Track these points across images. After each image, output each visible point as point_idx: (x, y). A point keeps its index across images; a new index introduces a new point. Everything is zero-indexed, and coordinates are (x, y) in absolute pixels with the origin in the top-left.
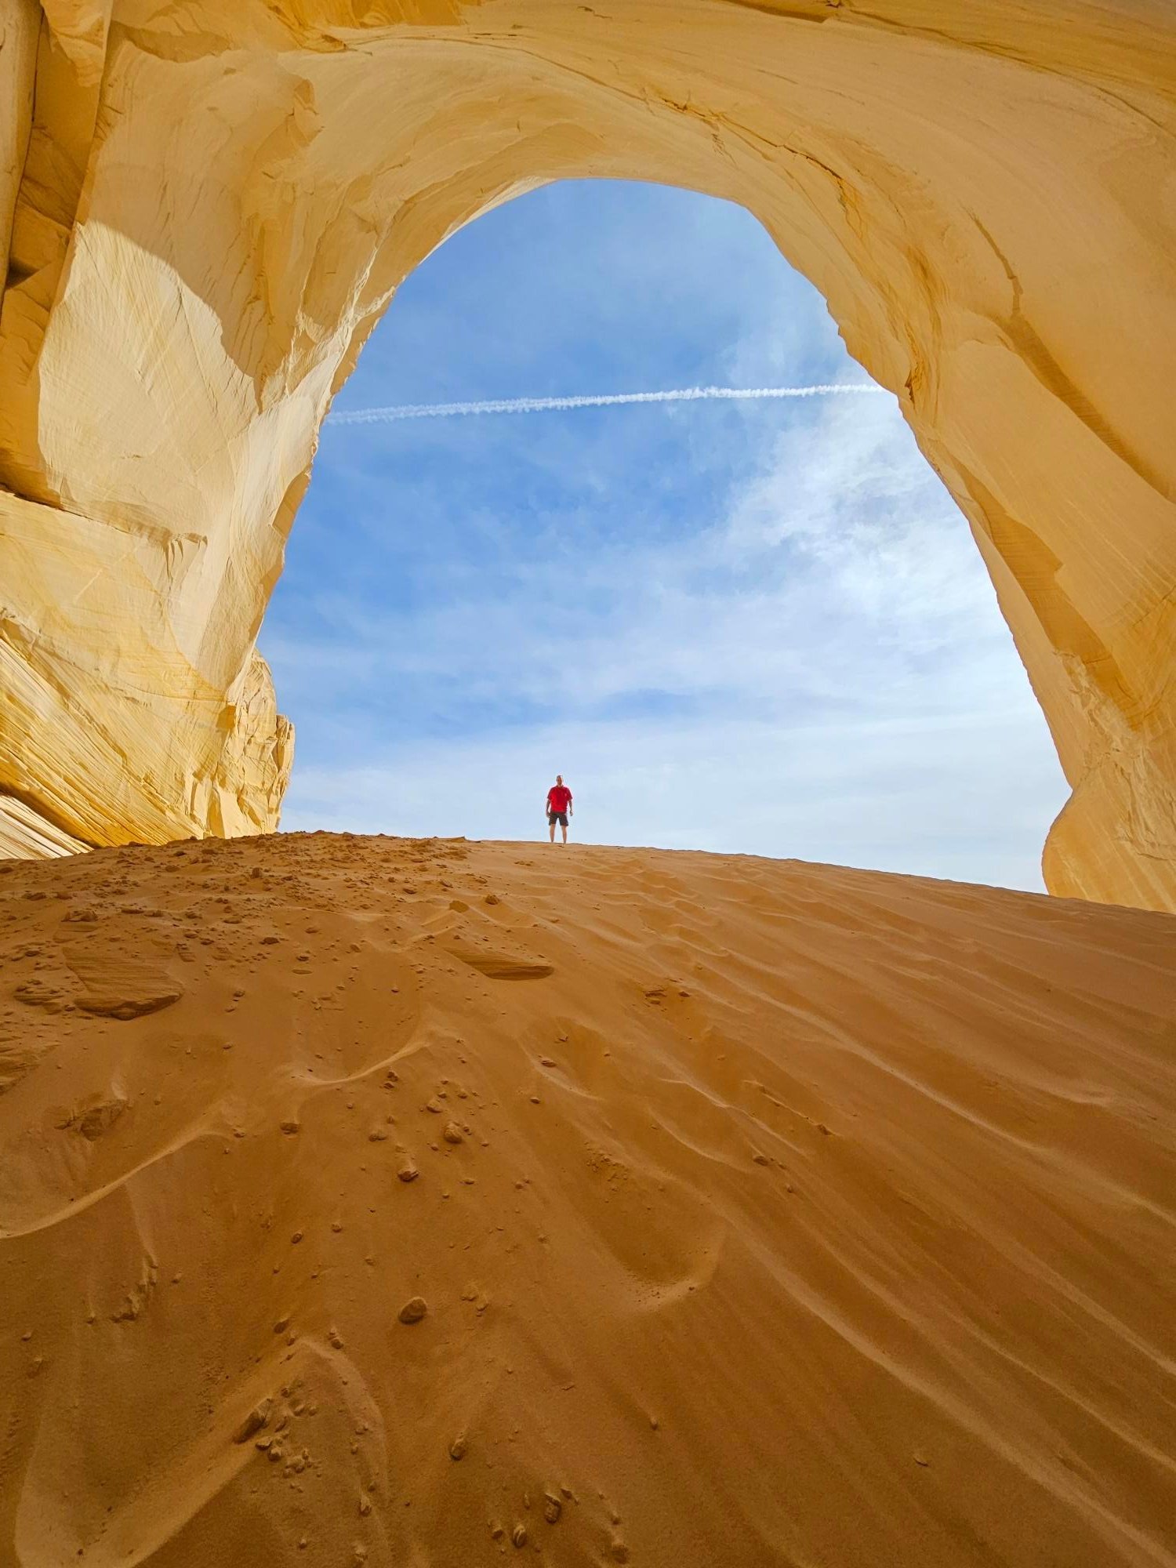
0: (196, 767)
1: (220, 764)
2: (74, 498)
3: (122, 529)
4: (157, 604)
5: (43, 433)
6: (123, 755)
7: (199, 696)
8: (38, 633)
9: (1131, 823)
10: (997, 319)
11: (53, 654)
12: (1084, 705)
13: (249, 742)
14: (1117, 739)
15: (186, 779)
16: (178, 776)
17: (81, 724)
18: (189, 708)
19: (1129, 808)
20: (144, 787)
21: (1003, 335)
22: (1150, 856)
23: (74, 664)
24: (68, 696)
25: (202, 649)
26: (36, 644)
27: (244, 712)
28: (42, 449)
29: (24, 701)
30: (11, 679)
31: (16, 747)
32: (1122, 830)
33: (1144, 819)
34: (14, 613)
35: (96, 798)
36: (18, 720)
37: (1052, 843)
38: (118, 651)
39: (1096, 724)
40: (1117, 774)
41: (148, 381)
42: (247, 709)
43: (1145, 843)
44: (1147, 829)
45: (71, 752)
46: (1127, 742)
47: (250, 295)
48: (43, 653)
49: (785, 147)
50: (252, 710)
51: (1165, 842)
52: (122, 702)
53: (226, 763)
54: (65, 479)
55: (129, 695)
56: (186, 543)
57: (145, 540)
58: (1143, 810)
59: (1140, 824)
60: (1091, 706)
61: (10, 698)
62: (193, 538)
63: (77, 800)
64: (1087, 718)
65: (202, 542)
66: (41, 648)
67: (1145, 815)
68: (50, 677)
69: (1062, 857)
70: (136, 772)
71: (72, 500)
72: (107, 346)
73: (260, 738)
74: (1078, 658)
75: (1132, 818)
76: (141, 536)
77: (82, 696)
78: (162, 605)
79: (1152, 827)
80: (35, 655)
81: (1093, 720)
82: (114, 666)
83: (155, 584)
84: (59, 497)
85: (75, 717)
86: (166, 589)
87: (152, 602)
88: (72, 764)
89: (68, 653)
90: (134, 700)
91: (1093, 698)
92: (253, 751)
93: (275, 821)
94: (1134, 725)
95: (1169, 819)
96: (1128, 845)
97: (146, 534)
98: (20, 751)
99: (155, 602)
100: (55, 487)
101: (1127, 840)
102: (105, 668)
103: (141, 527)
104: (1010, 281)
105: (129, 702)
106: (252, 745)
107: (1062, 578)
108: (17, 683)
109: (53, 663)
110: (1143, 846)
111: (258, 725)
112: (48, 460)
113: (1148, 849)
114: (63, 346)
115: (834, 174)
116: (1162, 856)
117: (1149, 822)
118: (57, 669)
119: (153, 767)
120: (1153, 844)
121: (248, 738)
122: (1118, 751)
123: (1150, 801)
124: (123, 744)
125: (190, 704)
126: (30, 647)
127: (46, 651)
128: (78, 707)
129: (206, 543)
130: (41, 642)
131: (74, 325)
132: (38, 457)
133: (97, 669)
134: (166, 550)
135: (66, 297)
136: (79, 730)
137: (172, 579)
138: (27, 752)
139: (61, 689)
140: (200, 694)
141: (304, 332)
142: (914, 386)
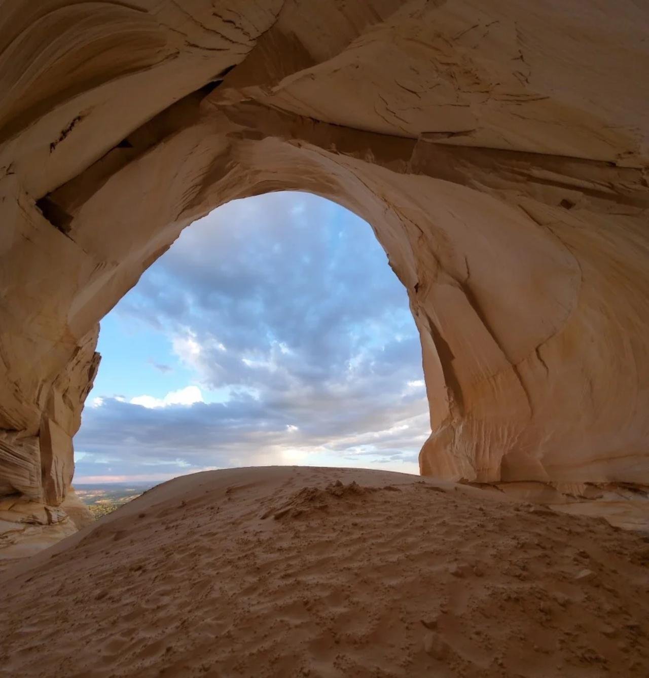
2: (78, 232)
54: (81, 223)
84: (71, 229)
111: (85, 355)
142: (419, 289)
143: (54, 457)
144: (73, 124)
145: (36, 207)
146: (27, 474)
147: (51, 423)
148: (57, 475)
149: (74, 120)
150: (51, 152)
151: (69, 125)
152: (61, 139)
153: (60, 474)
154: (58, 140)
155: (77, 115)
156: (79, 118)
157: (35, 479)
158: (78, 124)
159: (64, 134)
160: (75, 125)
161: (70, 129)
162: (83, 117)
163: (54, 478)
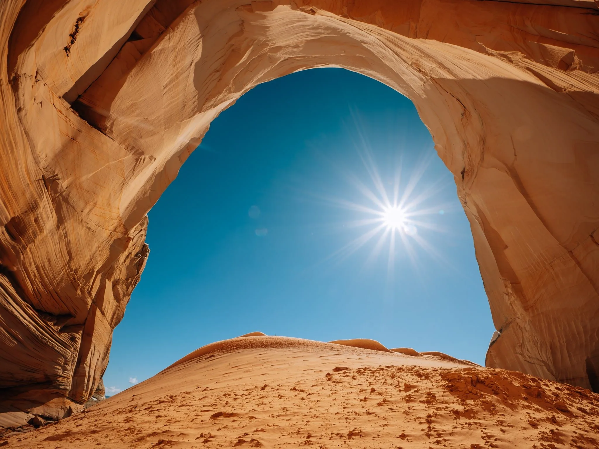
0: (101, 266)
1: (112, 266)
2: (113, 130)
3: (125, 148)
5: (116, 100)
6: (71, 257)
7: (117, 230)
8: (65, 189)
9: (522, 347)
10: (506, 165)
11: (66, 200)
12: (509, 299)
13: (128, 256)
14: (519, 314)
15: (94, 273)
17: (60, 238)
18: (110, 236)
19: (521, 341)
20: (73, 275)
21: (508, 171)
22: (528, 362)
23: (74, 207)
24: (61, 223)
25: (128, 207)
26: (61, 194)
28: (112, 107)
29: (41, 223)
30: (42, 210)
31: (24, 247)
32: (518, 350)
33: (527, 347)
34: (60, 178)
35: (46, 279)
36: (33, 233)
37: (490, 352)
38: (95, 204)
39: (512, 307)
40: (518, 327)
41: (165, 90)
42: (133, 239)
43: (527, 356)
44: (528, 350)
45: (48, 253)
46: (523, 316)
47: (216, 69)
48: (62, 199)
49: (450, 94)
51: (534, 357)
52: (84, 229)
53: (115, 266)
54: (114, 122)
55: (89, 226)
57: (132, 154)
58: (527, 343)
59: (525, 349)
60: (512, 300)
61: (36, 220)
62: (151, 157)
63: (36, 279)
64: (509, 305)
65: (153, 160)
66: (62, 197)
67: (528, 345)
69: (494, 358)
70: (73, 266)
71: (111, 131)
72: (158, 74)
73: (133, 254)
74: (509, 281)
75: (522, 346)
76: (131, 152)
77: (69, 224)
78: (123, 184)
79: (530, 350)
80: (57, 200)
81: (511, 305)
82: (90, 210)
83: (126, 175)
84: (107, 128)
85: (60, 234)
86: (129, 178)
87: (120, 183)
88: (44, 259)
89: (73, 201)
90: (89, 229)
91: (512, 297)
93: (127, 300)
94: (526, 309)
95: (536, 348)
96: (520, 356)
97: (133, 152)
98: (25, 249)
100: (108, 124)
101: (520, 354)
102: (86, 211)
103: (132, 148)
104: (514, 156)
105: (87, 229)
106: (129, 258)
107: (507, 252)
108: (43, 213)
109: (64, 205)
110: (526, 357)
111: (135, 248)
112: (112, 112)
113: (528, 359)
114: (142, 69)
115: (464, 107)
116: (533, 362)
117: (529, 348)
118: (64, 209)
119: (81, 265)
120: (530, 357)
121: (128, 254)
122: (519, 318)
123: (529, 340)
124: (73, 250)
125: (112, 234)
126: (58, 195)
127: (64, 198)
128: (64, 229)
129: (155, 160)
130: (64, 194)
131: (150, 63)
133: (82, 211)
134: (137, 161)
135: (153, 52)
136: (58, 240)
137: (134, 174)
138: (28, 250)
141: (230, 88)
142: (465, 174)
143: (92, 348)
144: (77, 26)
145: (71, 109)
146: (62, 361)
147: (98, 313)
148: (90, 368)
149: (77, 22)
150: (68, 55)
151: (75, 28)
152: (72, 43)
153: (93, 366)
154: (70, 44)
155: (78, 16)
156: (81, 19)
157: (69, 368)
158: (83, 26)
159: (73, 36)
160: (80, 27)
161: (76, 31)
162: (84, 17)
163: (87, 369)
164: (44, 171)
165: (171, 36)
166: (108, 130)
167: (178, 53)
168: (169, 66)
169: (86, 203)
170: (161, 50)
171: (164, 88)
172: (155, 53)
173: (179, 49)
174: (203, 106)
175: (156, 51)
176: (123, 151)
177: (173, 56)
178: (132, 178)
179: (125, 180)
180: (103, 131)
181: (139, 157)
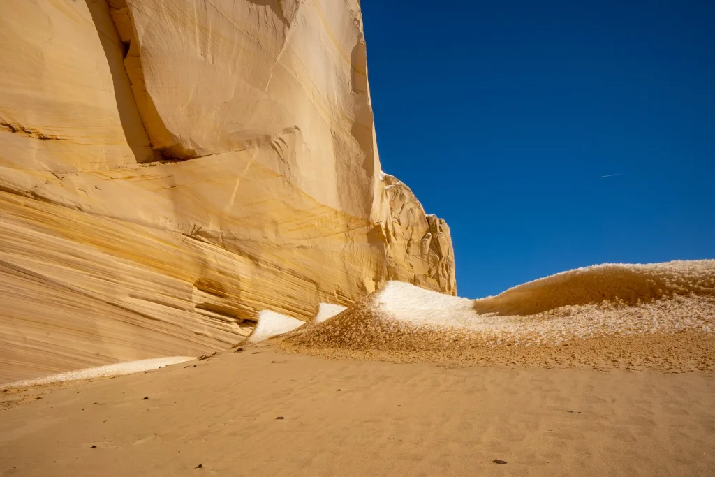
0: (372, 275)
1: (388, 267)
2: (201, 147)
3: (240, 149)
4: (286, 183)
5: (167, 122)
6: (314, 283)
7: (351, 228)
8: (220, 231)
11: (235, 239)
13: (409, 245)
15: (366, 285)
16: (360, 285)
17: (275, 273)
18: (348, 238)
20: (339, 298)
23: (250, 240)
24: (257, 260)
26: (223, 238)
27: (396, 226)
28: (170, 130)
29: (229, 272)
31: (237, 299)
34: (200, 226)
36: (232, 283)
38: (274, 223)
41: (209, 56)
42: (399, 222)
45: (277, 292)
48: (229, 240)
50: (403, 221)
52: (295, 252)
53: (393, 265)
54: (191, 140)
55: (297, 245)
56: (286, 137)
57: (257, 148)
61: (221, 272)
62: (287, 131)
65: (296, 131)
66: (227, 238)
68: (241, 253)
70: (329, 291)
71: (201, 149)
72: (175, 54)
73: (417, 238)
76: (253, 148)
77: (264, 256)
78: (289, 182)
80: (226, 243)
82: (276, 232)
83: (278, 172)
84: (193, 151)
85: (268, 270)
86: (287, 171)
88: (281, 297)
89: (243, 235)
90: (303, 247)
92: (414, 250)
97: (256, 145)
98: (241, 300)
99: (284, 182)
100: (189, 146)
102: (271, 235)
103: (250, 143)
105: (301, 249)
106: (412, 246)
109: (238, 244)
111: (413, 230)
112: (177, 135)
114: (152, 69)
118: (242, 246)
119: (339, 284)
121: (406, 242)
124: (309, 275)
125: (347, 235)
126: (221, 240)
127: (230, 239)
128: (267, 264)
129: (298, 129)
130: (224, 235)
131: (153, 54)
132: (172, 136)
133: (266, 238)
134: (274, 147)
135: (141, 44)
136: (274, 277)
137: (288, 163)
138: (246, 300)
139: (251, 257)
140: (351, 226)
164: (179, 231)
165: (138, 6)
166: (196, 152)
167: (168, 9)
168: (178, 31)
169: (261, 228)
170: (147, 30)
171: (205, 56)
172: (146, 41)
173: (165, 6)
174: (283, 15)
175: (143, 37)
176: (243, 154)
177: (167, 17)
178: (291, 168)
179: (283, 176)
180: (194, 156)
181: (271, 144)
